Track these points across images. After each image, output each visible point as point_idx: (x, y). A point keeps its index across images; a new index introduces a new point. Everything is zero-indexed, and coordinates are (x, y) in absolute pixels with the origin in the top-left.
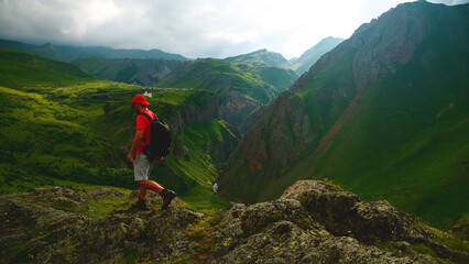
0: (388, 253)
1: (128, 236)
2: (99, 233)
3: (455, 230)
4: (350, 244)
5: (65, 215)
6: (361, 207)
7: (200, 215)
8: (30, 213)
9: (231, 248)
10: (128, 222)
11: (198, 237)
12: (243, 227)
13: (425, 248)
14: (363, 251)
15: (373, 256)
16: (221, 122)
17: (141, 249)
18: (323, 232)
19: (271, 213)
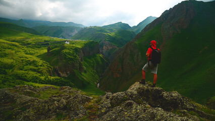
0: (177, 115)
1: (58, 108)
2: (45, 106)
3: (207, 104)
4: (160, 111)
5: (29, 98)
6: (165, 94)
7: (91, 98)
8: (13, 97)
9: (105, 113)
10: (59, 101)
11: (90, 108)
12: (111, 103)
13: (194, 113)
14: (166, 114)
15: (170, 116)
16: (101, 55)
17: (64, 114)
18: (148, 105)
19: (124, 97)
